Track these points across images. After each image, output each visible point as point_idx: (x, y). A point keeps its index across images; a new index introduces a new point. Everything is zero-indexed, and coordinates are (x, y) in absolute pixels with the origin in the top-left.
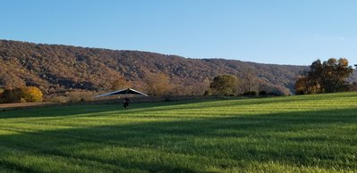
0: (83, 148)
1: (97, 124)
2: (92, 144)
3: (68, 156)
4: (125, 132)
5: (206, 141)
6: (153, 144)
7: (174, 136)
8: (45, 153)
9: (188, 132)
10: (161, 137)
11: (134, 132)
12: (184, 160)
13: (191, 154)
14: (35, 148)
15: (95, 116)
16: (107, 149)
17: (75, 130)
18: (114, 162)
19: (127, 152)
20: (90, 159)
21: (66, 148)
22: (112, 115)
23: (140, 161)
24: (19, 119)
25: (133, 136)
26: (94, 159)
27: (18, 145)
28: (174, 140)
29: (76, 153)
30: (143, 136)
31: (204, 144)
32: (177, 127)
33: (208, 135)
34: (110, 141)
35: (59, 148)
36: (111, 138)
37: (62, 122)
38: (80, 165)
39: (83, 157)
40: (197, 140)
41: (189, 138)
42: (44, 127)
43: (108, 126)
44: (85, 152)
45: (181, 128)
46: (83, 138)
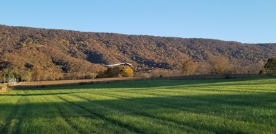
0: (164, 112)
1: (173, 94)
2: (170, 109)
3: (153, 117)
4: (195, 102)
5: (262, 111)
6: (218, 112)
7: (234, 107)
8: (137, 114)
9: (247, 104)
10: (224, 107)
11: (202, 102)
12: (245, 126)
13: (251, 122)
14: (130, 110)
15: (171, 88)
16: (182, 114)
17: (157, 98)
18: (187, 124)
19: (197, 117)
20: (169, 120)
21: (151, 111)
22: (184, 88)
23: (208, 124)
24: (118, 89)
25: (201, 104)
26: (172, 121)
27: (119, 107)
28: (235, 110)
29: (158, 115)
30: (209, 106)
31: (261, 114)
32: (237, 100)
33: (264, 107)
34: (183, 108)
35: (146, 111)
36: (184, 106)
37: (147, 92)
38: (162, 124)
39: (164, 119)
40: (255, 111)
41: (248, 108)
42: (135, 95)
43: (181, 96)
44: (166, 115)
45: (241, 100)
46: (164, 104)
